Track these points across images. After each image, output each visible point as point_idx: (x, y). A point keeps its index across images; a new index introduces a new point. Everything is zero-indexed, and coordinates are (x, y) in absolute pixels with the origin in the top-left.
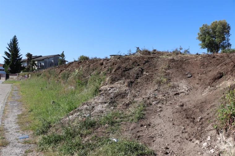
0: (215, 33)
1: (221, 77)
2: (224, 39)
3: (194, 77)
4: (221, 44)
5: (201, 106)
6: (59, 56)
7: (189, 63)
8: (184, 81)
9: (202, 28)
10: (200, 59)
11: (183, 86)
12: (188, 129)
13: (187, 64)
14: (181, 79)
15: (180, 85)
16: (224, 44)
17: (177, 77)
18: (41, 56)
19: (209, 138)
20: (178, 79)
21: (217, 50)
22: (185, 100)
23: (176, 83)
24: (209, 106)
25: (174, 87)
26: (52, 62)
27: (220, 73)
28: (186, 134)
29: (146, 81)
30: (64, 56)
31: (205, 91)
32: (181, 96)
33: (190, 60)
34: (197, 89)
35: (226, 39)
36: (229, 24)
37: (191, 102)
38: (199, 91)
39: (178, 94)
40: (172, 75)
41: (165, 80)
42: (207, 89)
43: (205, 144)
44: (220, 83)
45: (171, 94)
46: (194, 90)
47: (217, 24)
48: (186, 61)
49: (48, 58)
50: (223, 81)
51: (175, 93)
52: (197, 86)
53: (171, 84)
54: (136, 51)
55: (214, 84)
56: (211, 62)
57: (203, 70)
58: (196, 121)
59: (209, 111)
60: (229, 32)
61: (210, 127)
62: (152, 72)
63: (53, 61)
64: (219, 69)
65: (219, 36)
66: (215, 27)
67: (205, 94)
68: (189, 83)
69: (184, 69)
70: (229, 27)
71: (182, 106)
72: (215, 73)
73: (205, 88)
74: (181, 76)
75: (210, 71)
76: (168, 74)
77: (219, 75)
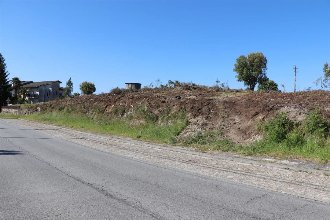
0: (252, 66)
1: (257, 114)
2: (261, 72)
3: (242, 114)
4: (258, 77)
5: (249, 128)
6: (58, 83)
7: (237, 104)
8: (236, 116)
9: (240, 60)
10: (244, 101)
11: (237, 119)
12: (244, 137)
13: (236, 105)
14: (235, 115)
15: (235, 118)
16: (261, 77)
17: (232, 114)
18: (32, 82)
19: (253, 138)
20: (233, 115)
21: (254, 83)
22: (240, 126)
23: (232, 117)
24: (252, 128)
25: (232, 120)
26: (50, 91)
27: (257, 112)
28: (244, 138)
29: (215, 116)
30: (72, 84)
31: (249, 121)
32: (237, 124)
33: (237, 102)
34: (245, 121)
35: (263, 72)
36: (266, 58)
37: (243, 127)
38: (246, 121)
39: (235, 123)
40: (229, 113)
41: (226, 116)
42: (251, 121)
43: (251, 140)
44: (256, 117)
45: (232, 123)
46: (243, 121)
47: (255, 58)
48: (235, 103)
49: (44, 85)
50: (258, 116)
51: (234, 123)
52: (245, 119)
53: (230, 118)
54: (168, 82)
55: (254, 118)
56: (251, 105)
57: (247, 110)
58: (247, 134)
59: (252, 130)
60: (266, 65)
61: (253, 135)
62: (216, 110)
63: (51, 89)
64: (256, 110)
65: (256, 70)
66: (252, 61)
67: (250, 123)
68: (240, 118)
69: (235, 109)
70: (266, 61)
71: (239, 128)
72: (254, 112)
73: (249, 120)
74: (234, 113)
75: (251, 110)
76: (226, 112)
77: (256, 113)
